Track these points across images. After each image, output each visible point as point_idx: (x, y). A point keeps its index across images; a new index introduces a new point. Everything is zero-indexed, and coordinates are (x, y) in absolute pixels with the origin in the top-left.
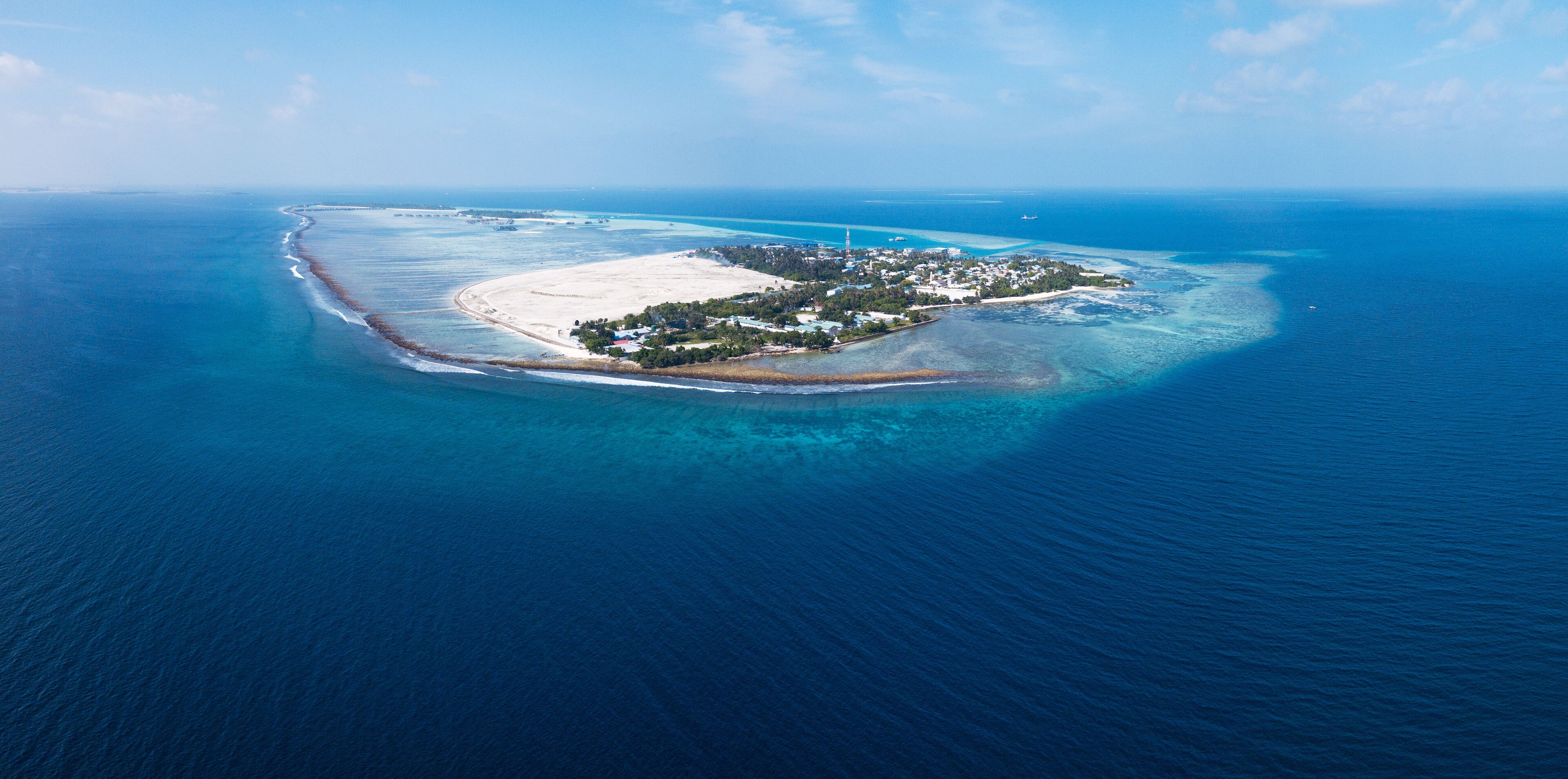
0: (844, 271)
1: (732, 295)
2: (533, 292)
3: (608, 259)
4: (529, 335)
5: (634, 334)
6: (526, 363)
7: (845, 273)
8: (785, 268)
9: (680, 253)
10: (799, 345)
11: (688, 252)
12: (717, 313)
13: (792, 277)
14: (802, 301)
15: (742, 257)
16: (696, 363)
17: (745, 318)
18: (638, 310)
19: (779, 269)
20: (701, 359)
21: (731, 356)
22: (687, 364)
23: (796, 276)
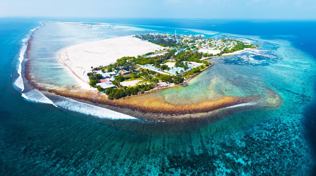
0: (177, 43)
1: (145, 53)
2: (85, 51)
3: (111, 38)
4: (74, 73)
5: (110, 75)
6: (64, 93)
7: (177, 44)
8: (160, 42)
9: (131, 36)
10: (172, 82)
11: (133, 36)
12: (140, 63)
13: (162, 45)
14: (167, 57)
15: (147, 38)
16: (132, 95)
17: (150, 65)
18: (114, 61)
19: (158, 43)
20: (134, 94)
21: (146, 91)
22: (128, 96)
23: (163, 45)
